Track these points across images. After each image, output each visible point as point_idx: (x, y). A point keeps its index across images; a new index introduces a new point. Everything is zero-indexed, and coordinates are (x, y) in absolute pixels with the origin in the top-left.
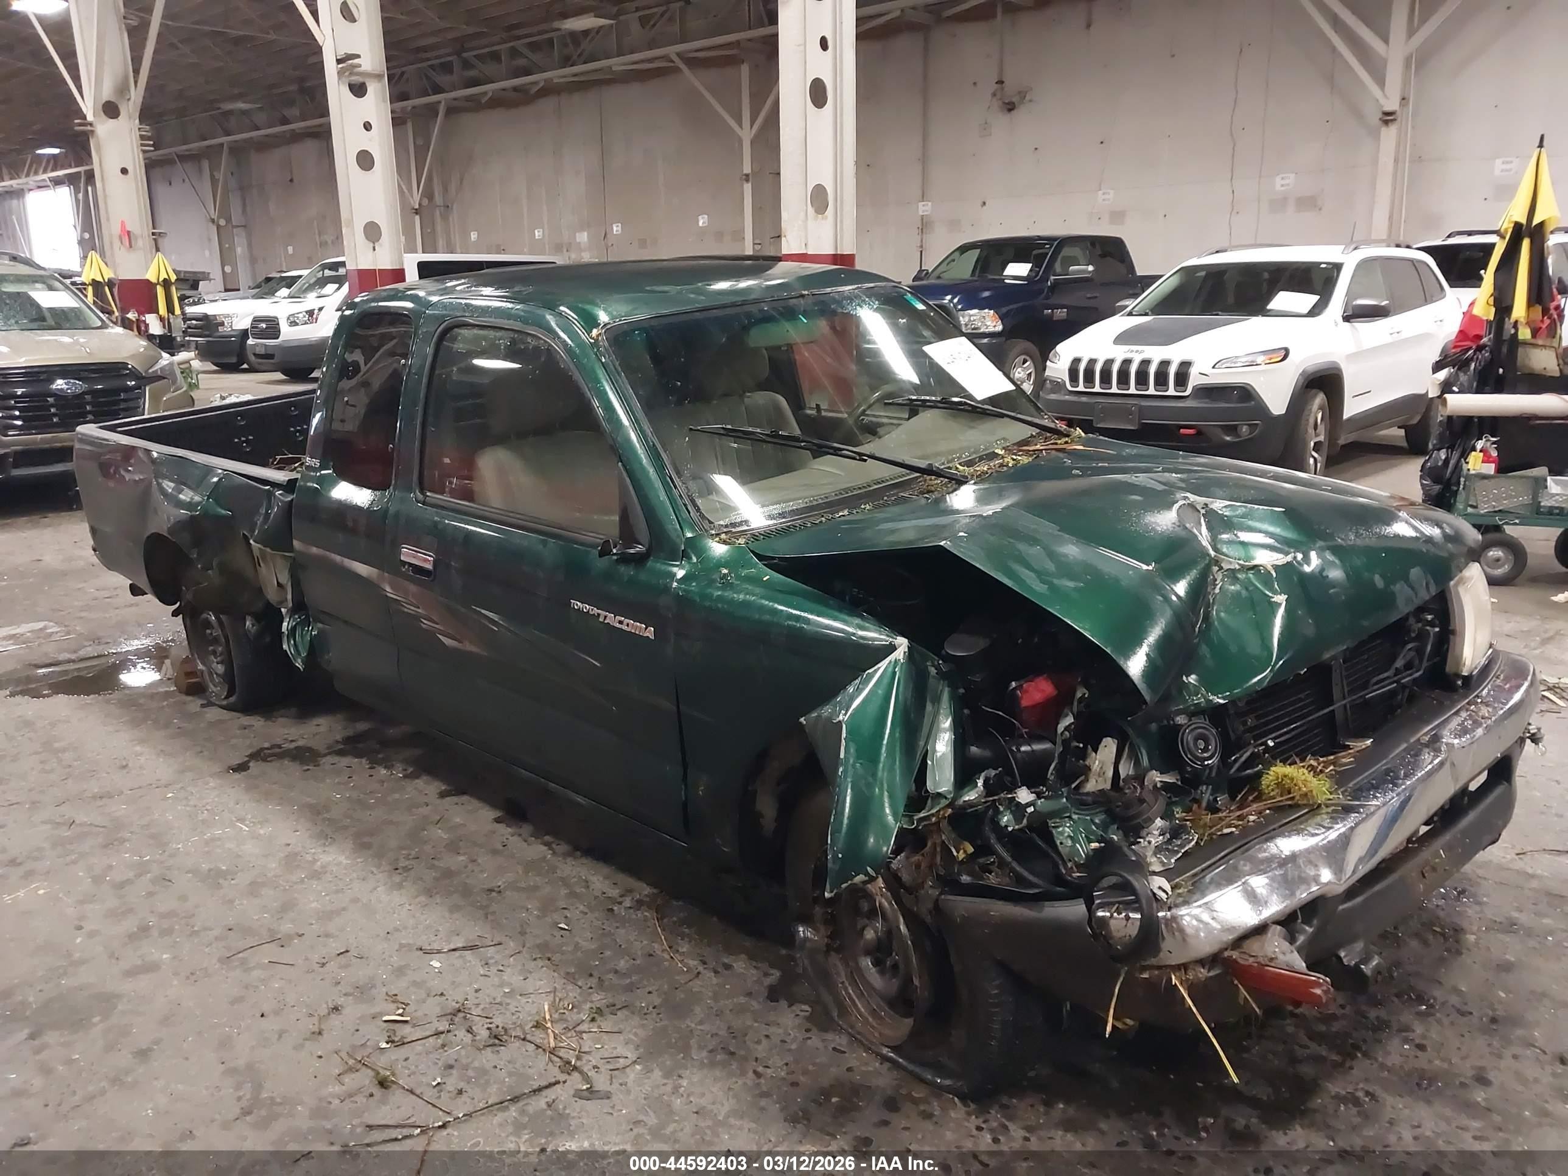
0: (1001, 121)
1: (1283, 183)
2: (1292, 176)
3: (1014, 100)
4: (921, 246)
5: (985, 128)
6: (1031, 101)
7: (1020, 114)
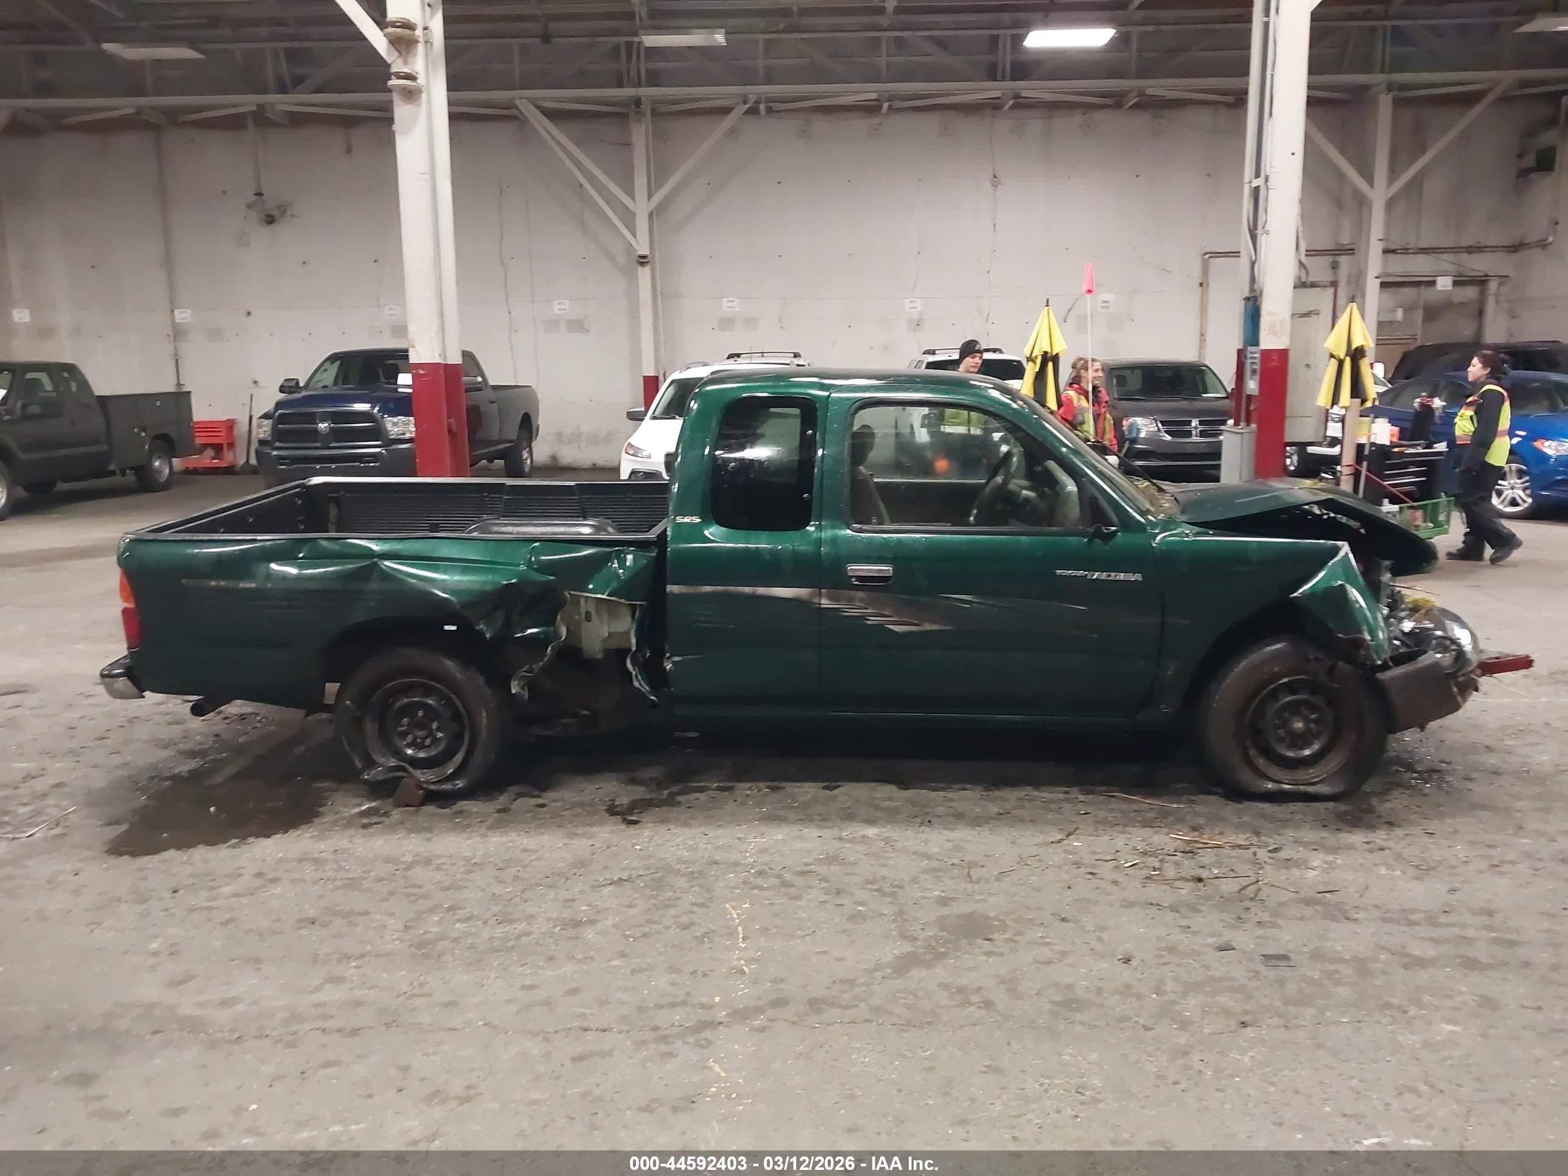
0: (261, 234)
1: (562, 307)
2: (567, 302)
3: (273, 213)
4: (176, 355)
5: (242, 240)
6: (293, 216)
7: (281, 229)
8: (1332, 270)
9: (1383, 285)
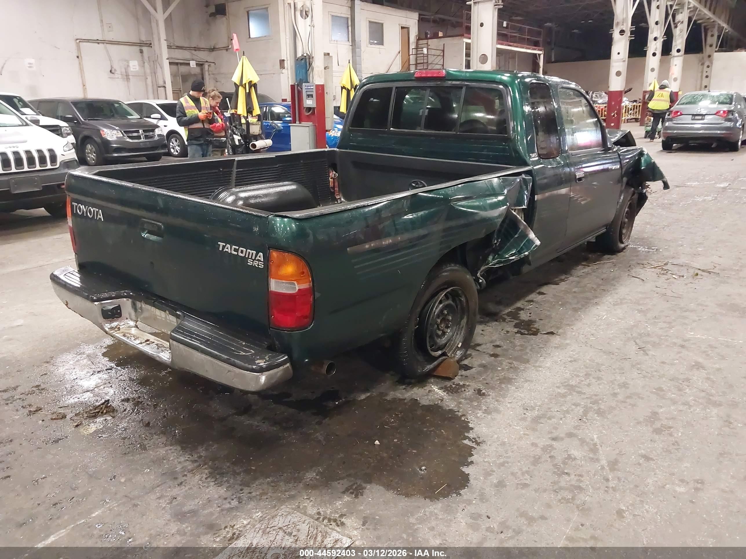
8: (141, 54)
9: (170, 63)
